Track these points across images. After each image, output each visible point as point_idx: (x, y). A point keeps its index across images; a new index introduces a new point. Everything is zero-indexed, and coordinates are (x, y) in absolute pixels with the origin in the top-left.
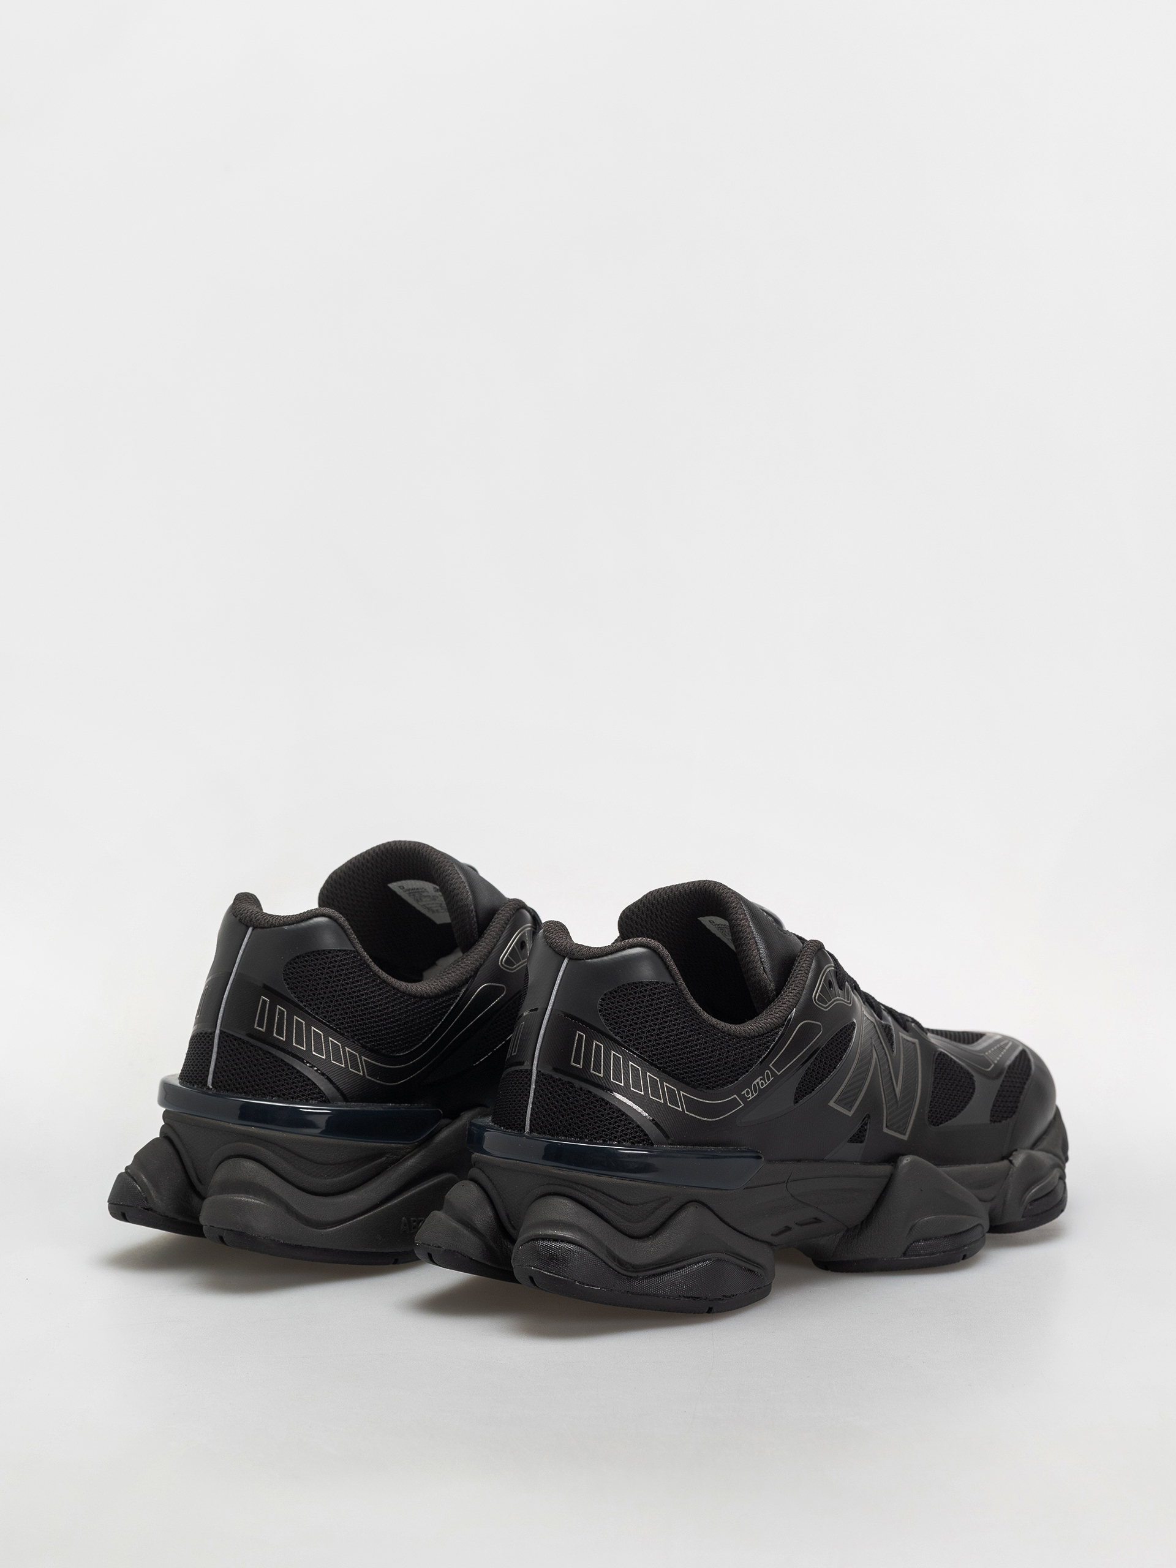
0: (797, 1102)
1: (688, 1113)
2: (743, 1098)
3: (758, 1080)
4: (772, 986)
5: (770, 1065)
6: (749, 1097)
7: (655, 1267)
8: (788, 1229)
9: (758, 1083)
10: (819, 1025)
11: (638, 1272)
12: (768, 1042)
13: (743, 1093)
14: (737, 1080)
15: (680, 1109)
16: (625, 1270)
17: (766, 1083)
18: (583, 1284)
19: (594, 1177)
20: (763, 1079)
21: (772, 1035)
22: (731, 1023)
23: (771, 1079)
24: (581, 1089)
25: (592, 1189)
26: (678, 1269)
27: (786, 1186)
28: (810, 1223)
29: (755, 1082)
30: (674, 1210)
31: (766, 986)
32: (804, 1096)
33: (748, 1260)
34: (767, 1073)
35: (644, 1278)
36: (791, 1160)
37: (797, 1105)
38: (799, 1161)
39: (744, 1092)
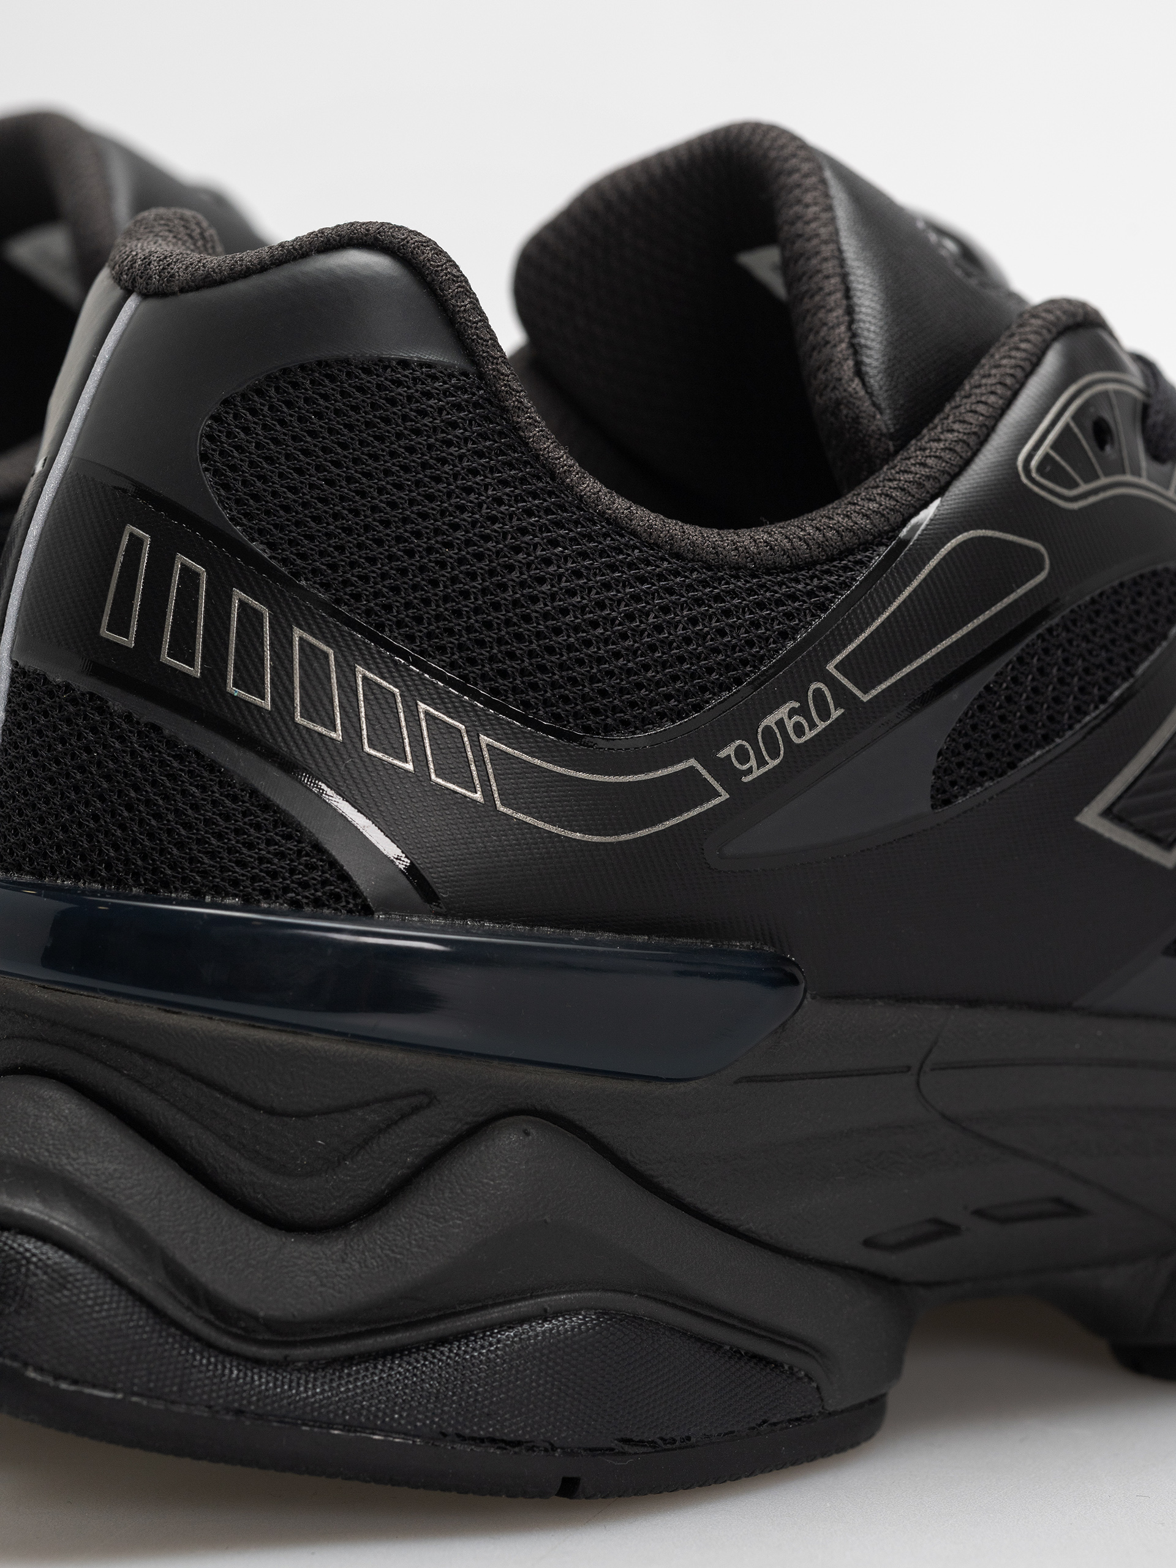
0: (947, 802)
1: (509, 812)
2: (726, 772)
3: (782, 712)
4: (883, 421)
5: (830, 667)
6: (750, 771)
7: (357, 1329)
8: (945, 1229)
9: (780, 723)
10: (1036, 551)
11: (293, 1344)
12: (826, 589)
13: (722, 754)
14: (697, 708)
15: (478, 796)
16: (236, 1336)
17: (813, 725)
18: (58, 1377)
19: (151, 1015)
20: (804, 711)
21: (846, 568)
22: (685, 521)
23: (836, 714)
24: (128, 718)
25: (145, 1055)
26: (442, 1341)
27: (918, 1083)
28: (1041, 1216)
29: (770, 721)
30: (444, 1138)
31: (856, 419)
32: (973, 783)
33: (749, 1326)
34: (818, 691)
35: (312, 1366)
36: (938, 1000)
37: (948, 811)
38: (972, 1003)
39: (729, 751)
